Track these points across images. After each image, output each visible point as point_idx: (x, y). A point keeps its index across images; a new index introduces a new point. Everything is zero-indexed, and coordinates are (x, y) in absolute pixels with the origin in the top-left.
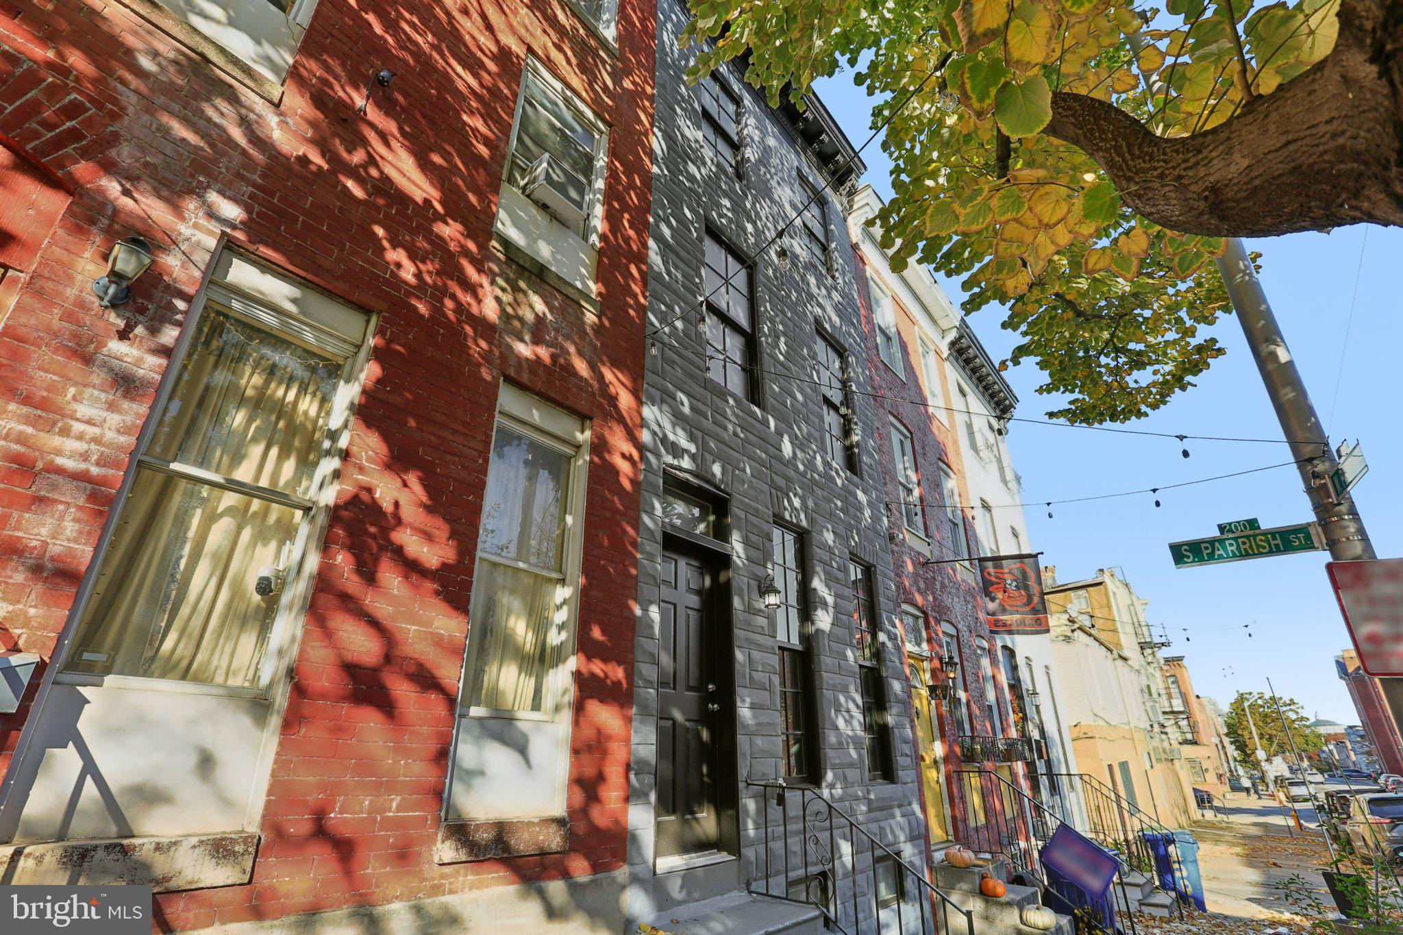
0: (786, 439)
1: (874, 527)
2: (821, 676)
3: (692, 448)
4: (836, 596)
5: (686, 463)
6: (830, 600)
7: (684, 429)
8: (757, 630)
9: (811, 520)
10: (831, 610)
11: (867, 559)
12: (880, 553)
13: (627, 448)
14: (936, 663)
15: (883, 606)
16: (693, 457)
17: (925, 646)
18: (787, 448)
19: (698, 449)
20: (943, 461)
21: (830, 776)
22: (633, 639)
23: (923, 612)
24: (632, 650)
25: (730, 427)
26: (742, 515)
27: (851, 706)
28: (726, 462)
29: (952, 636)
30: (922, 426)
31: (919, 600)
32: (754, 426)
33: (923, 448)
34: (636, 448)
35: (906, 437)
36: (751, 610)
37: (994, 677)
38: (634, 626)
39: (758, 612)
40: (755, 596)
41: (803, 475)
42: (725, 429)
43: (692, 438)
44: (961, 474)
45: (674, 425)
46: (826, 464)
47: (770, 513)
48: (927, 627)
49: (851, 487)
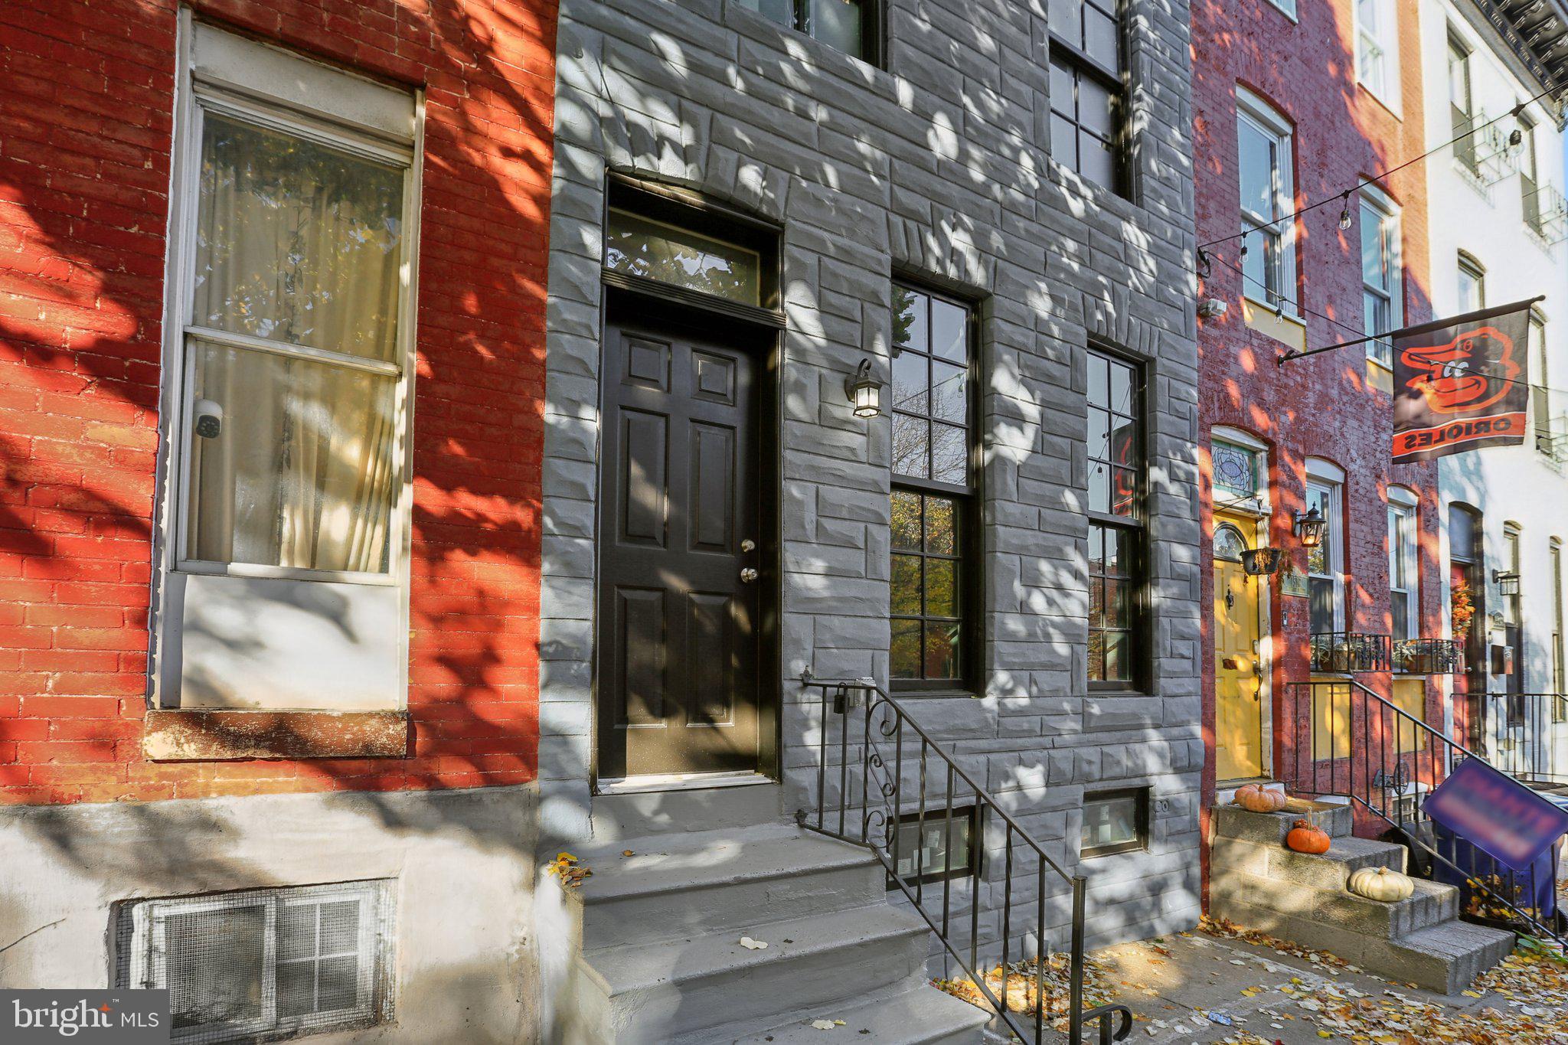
0: (941, 121)
1: (1158, 291)
2: (995, 534)
3: (684, 136)
4: (1045, 404)
5: (669, 165)
6: (1032, 411)
7: (666, 103)
8: (837, 453)
9: (995, 274)
10: (1030, 431)
11: (1134, 345)
12: (1169, 338)
13: (520, 137)
14: (1285, 522)
15: (1161, 426)
16: (685, 154)
17: (1264, 494)
18: (943, 140)
19: (697, 137)
20: (1372, 181)
21: (1002, 677)
22: (538, 461)
23: (1267, 441)
24: (537, 479)
25: (790, 101)
26: (811, 259)
27: (1067, 579)
28: (771, 165)
29: (1333, 484)
30: (1325, 109)
31: (1261, 419)
32: (851, 97)
33: (1321, 153)
34: (540, 138)
35: (1281, 134)
36: (824, 420)
37: (1420, 549)
38: (540, 442)
39: (842, 425)
40: (837, 395)
41: (983, 191)
42: (777, 103)
43: (682, 116)
44: (1416, 207)
45: (643, 96)
46: (1046, 172)
47: (886, 258)
48: (1272, 462)
49: (1108, 218)
